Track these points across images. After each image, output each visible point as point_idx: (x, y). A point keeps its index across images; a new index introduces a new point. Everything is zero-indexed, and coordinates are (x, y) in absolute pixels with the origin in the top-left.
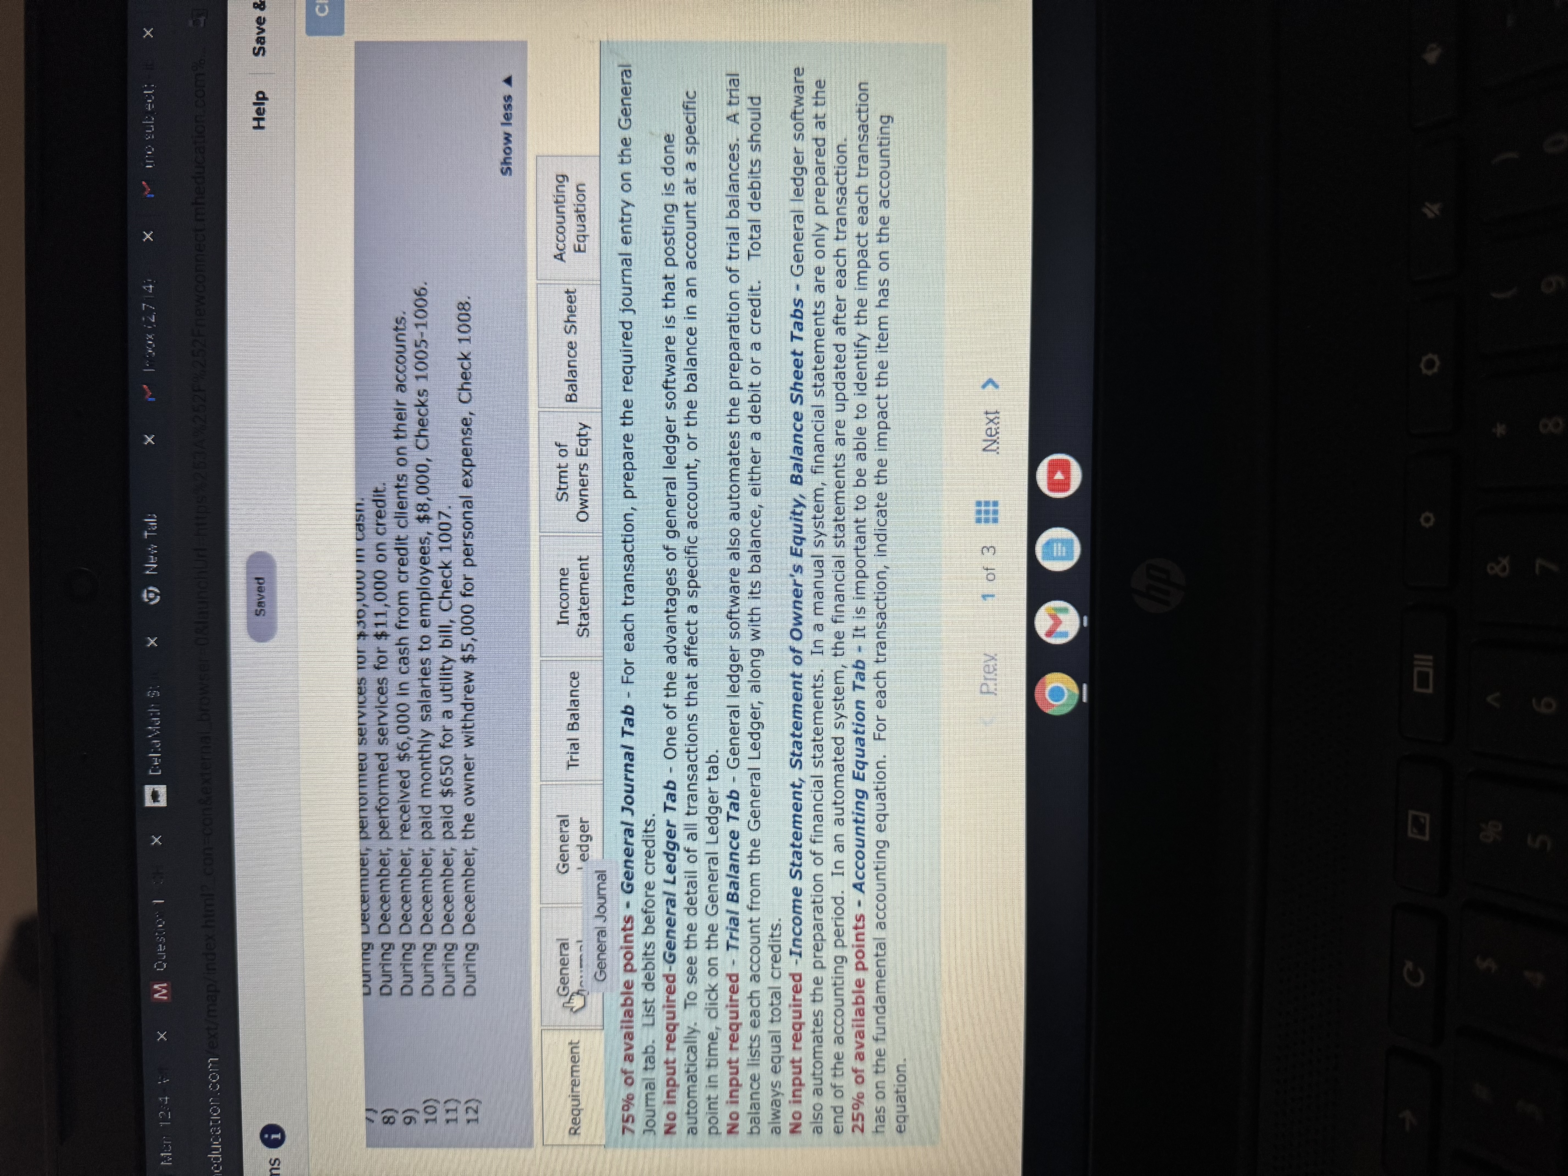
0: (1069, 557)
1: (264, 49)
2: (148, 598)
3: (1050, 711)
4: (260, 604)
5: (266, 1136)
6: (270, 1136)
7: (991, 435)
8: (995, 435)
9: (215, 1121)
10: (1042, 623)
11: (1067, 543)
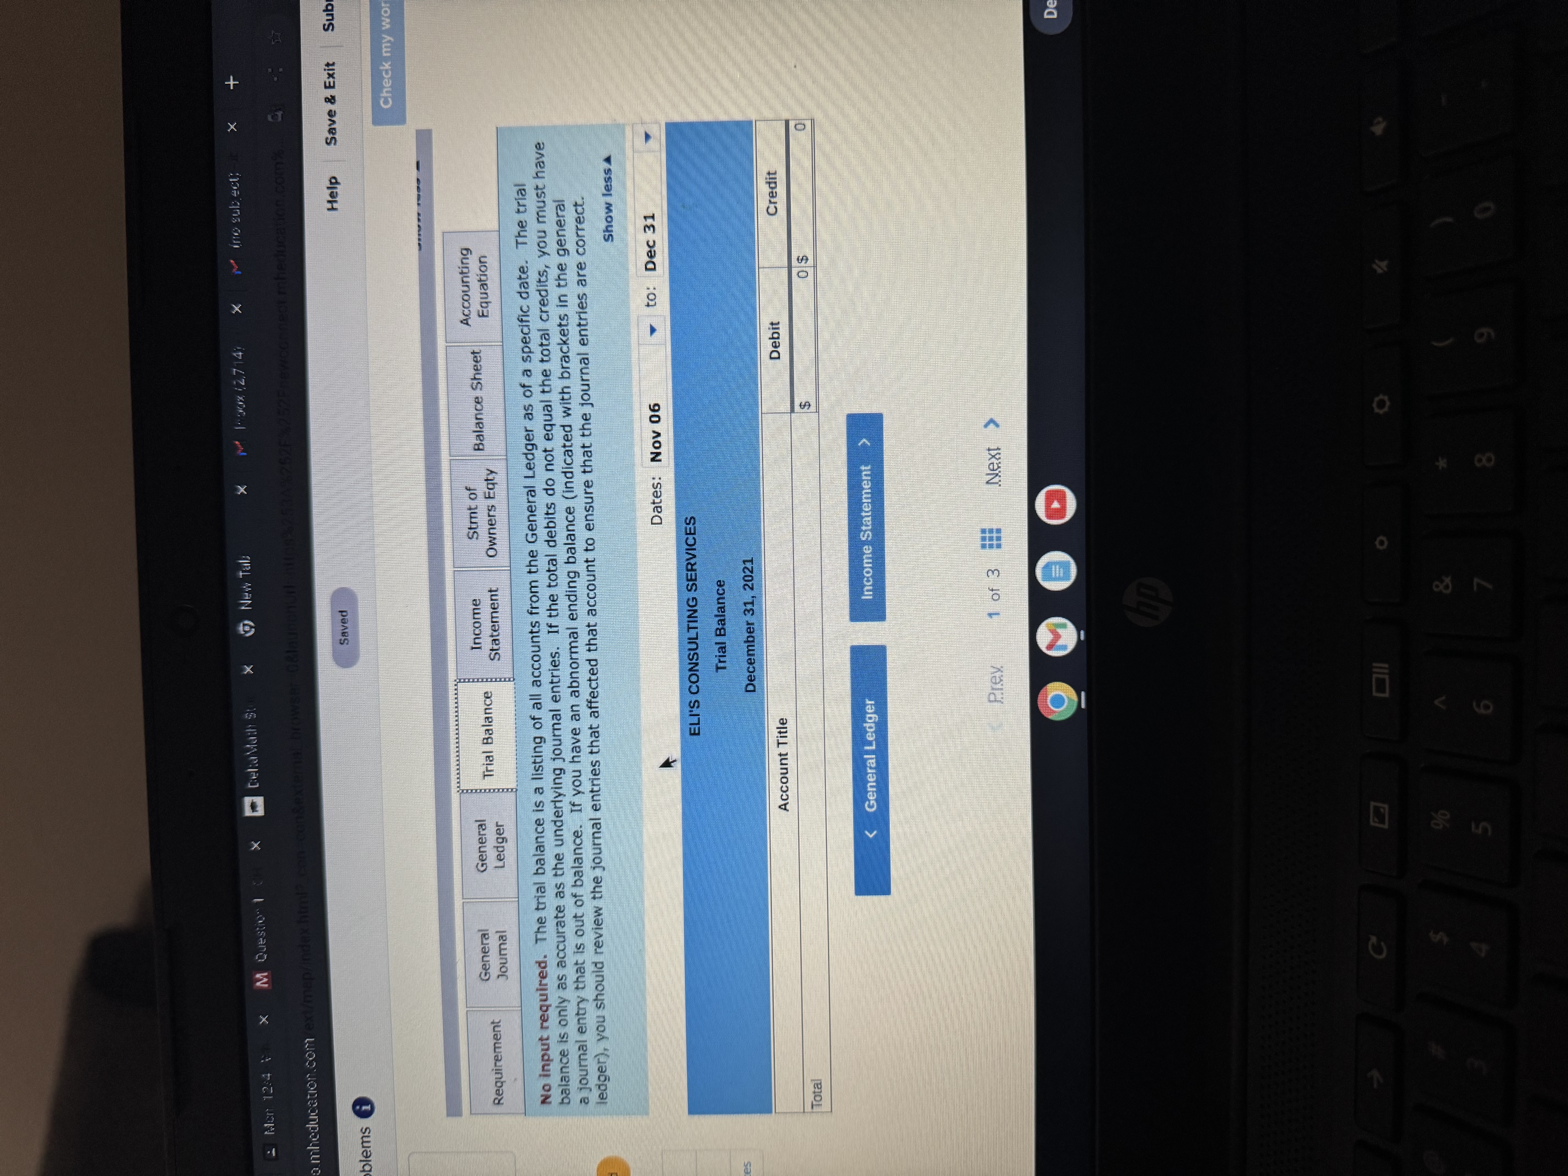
0: (1066, 577)
1: (335, 138)
2: (244, 631)
3: (1051, 717)
4: (344, 634)
5: (358, 1108)
6: (361, 1107)
7: (993, 470)
8: (997, 469)
9: (311, 1095)
10: (1043, 637)
11: (1065, 565)
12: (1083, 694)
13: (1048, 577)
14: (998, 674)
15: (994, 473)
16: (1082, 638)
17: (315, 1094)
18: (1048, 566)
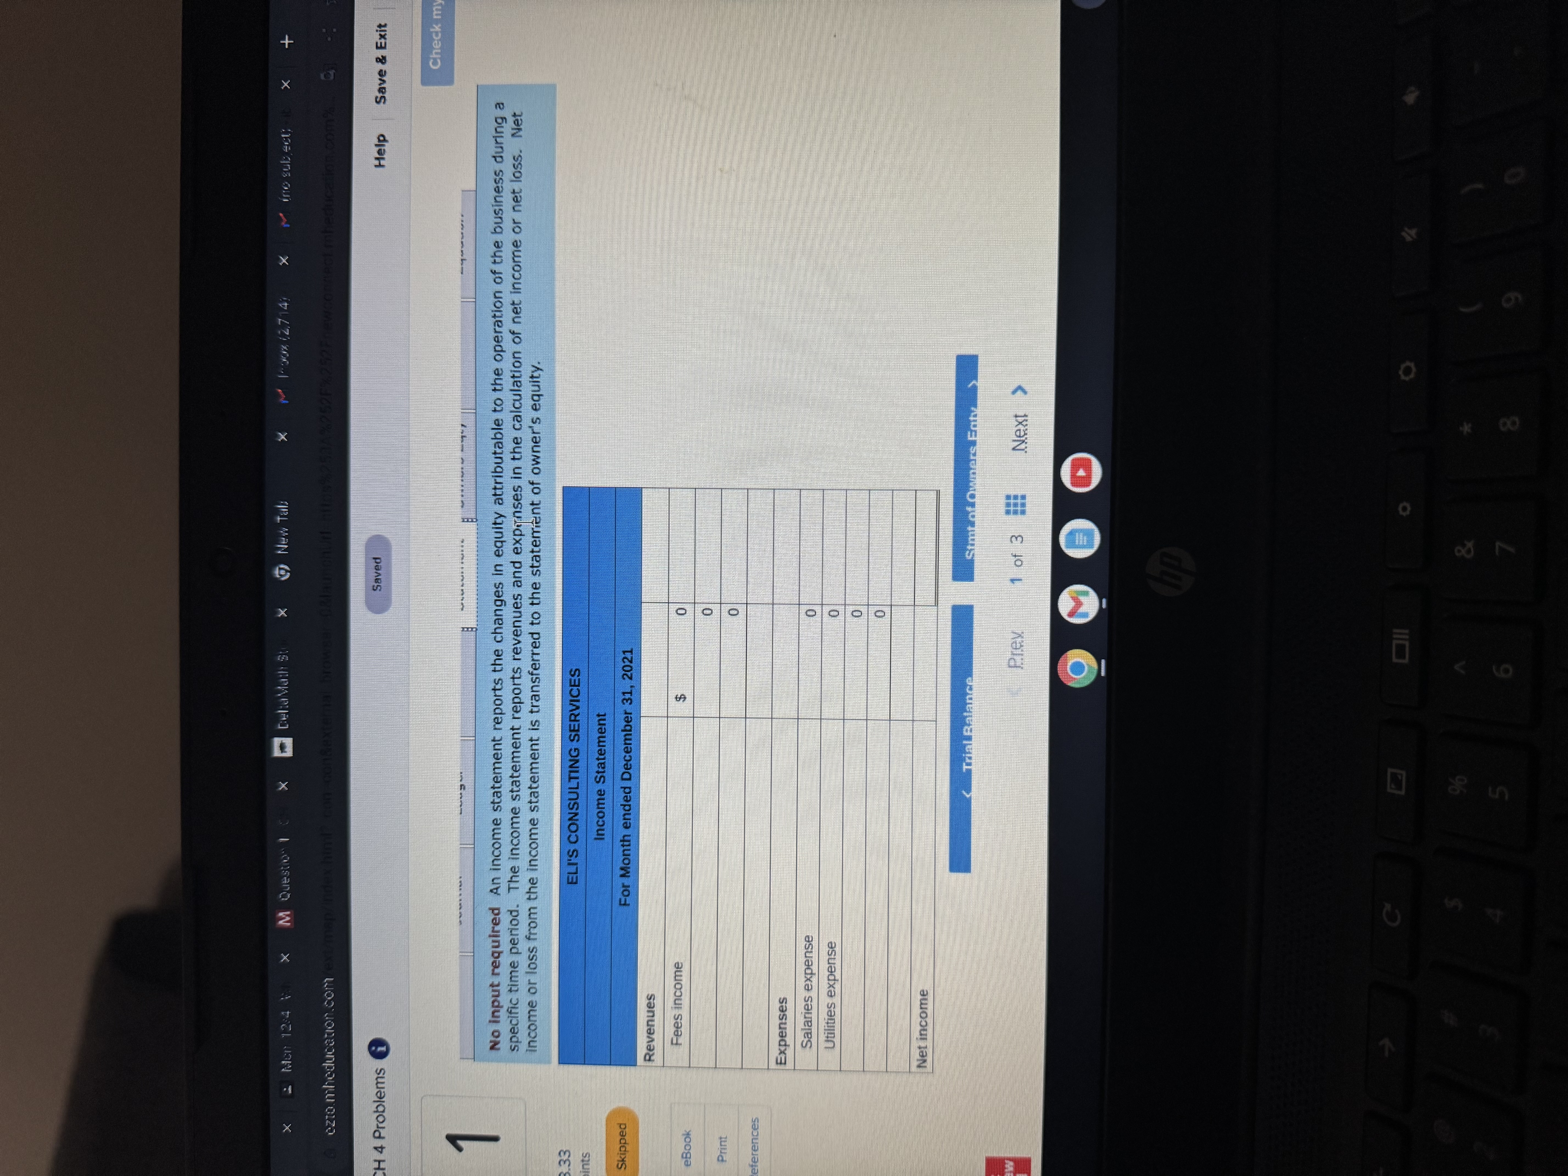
0: (1090, 545)
1: (384, 97)
2: (279, 574)
3: (1070, 684)
4: (377, 580)
5: (373, 1049)
6: (376, 1048)
7: (1020, 437)
8: (1023, 436)
10: (1065, 605)
11: (1088, 533)
12: (1103, 662)
13: (1071, 544)
14: (1019, 640)
15: (1021, 440)
16: (1104, 606)
17: (332, 1033)
18: (1072, 533)
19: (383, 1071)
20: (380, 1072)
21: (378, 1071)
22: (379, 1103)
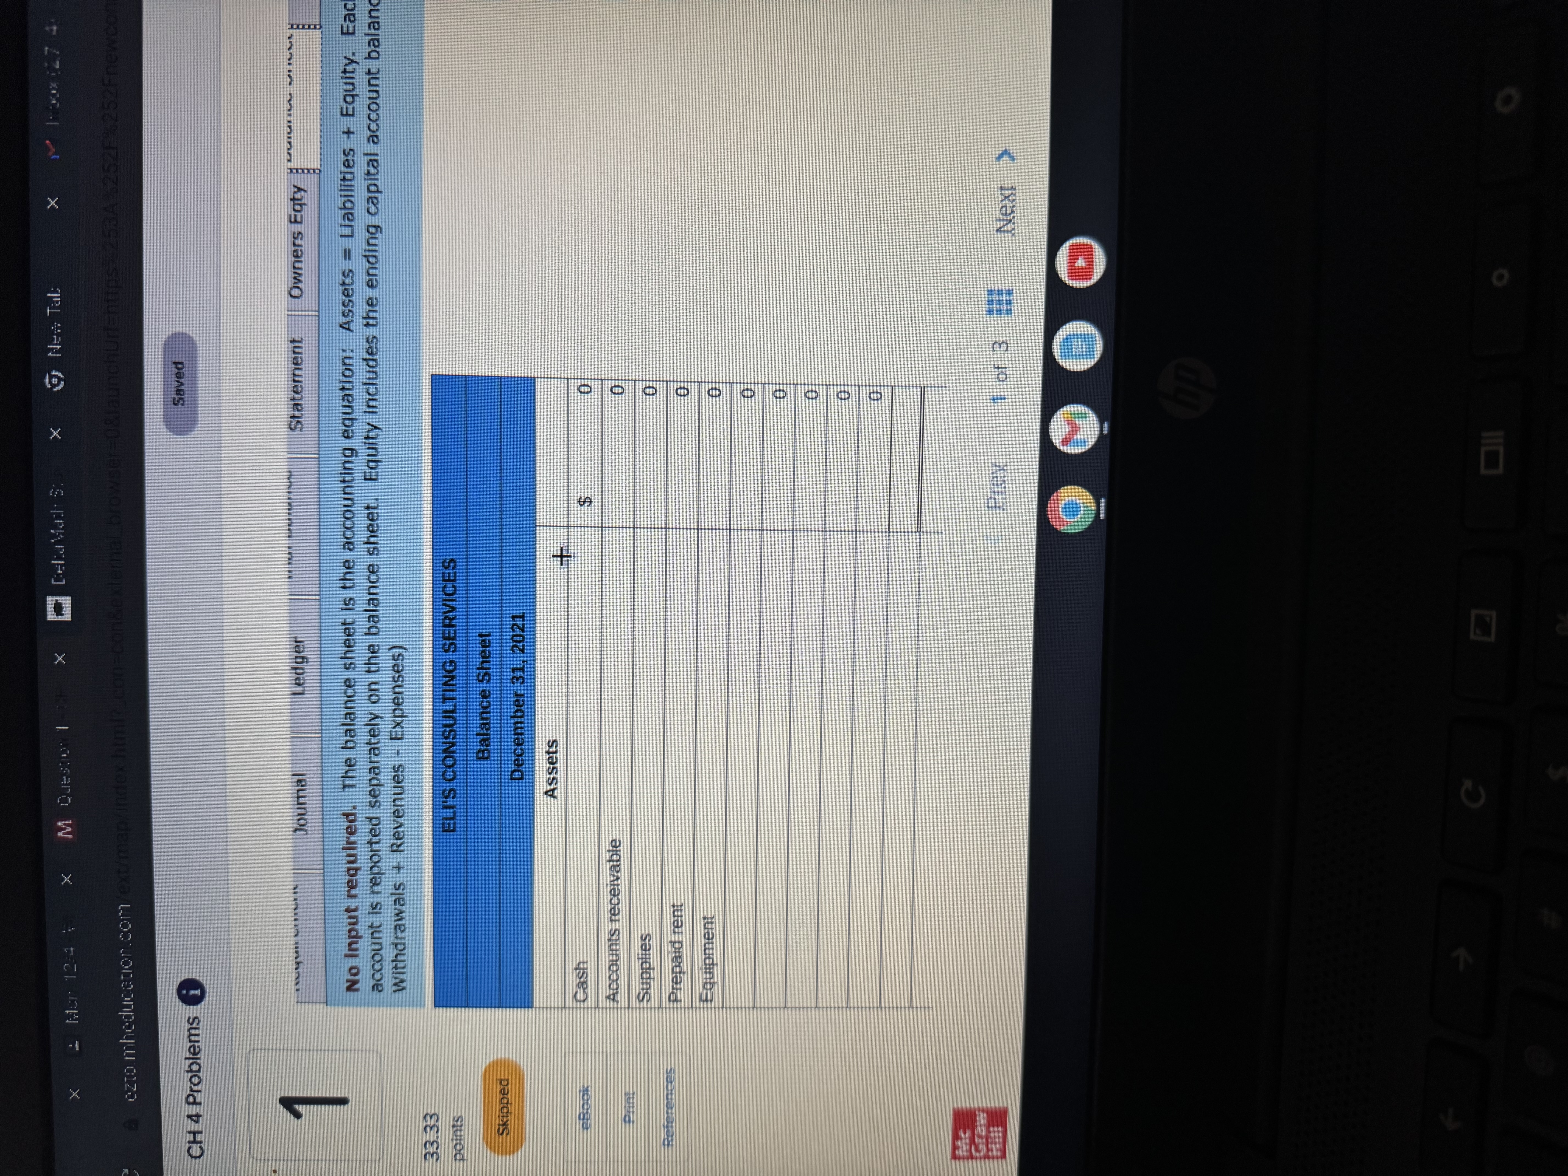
0: (1089, 355)
2: (50, 384)
3: (1062, 529)
4: (179, 392)
5: (184, 992)
6: (188, 992)
7: (1006, 214)
8: (1010, 214)
9: (127, 975)
10: (1058, 429)
11: (1088, 339)
12: (1103, 501)
13: (1066, 354)
14: (1001, 474)
15: (1007, 217)
16: (1106, 432)
17: (130, 973)
18: (1067, 340)
19: (196, 1021)
20: (193, 1022)
21: (191, 1020)
22: (191, 1061)
